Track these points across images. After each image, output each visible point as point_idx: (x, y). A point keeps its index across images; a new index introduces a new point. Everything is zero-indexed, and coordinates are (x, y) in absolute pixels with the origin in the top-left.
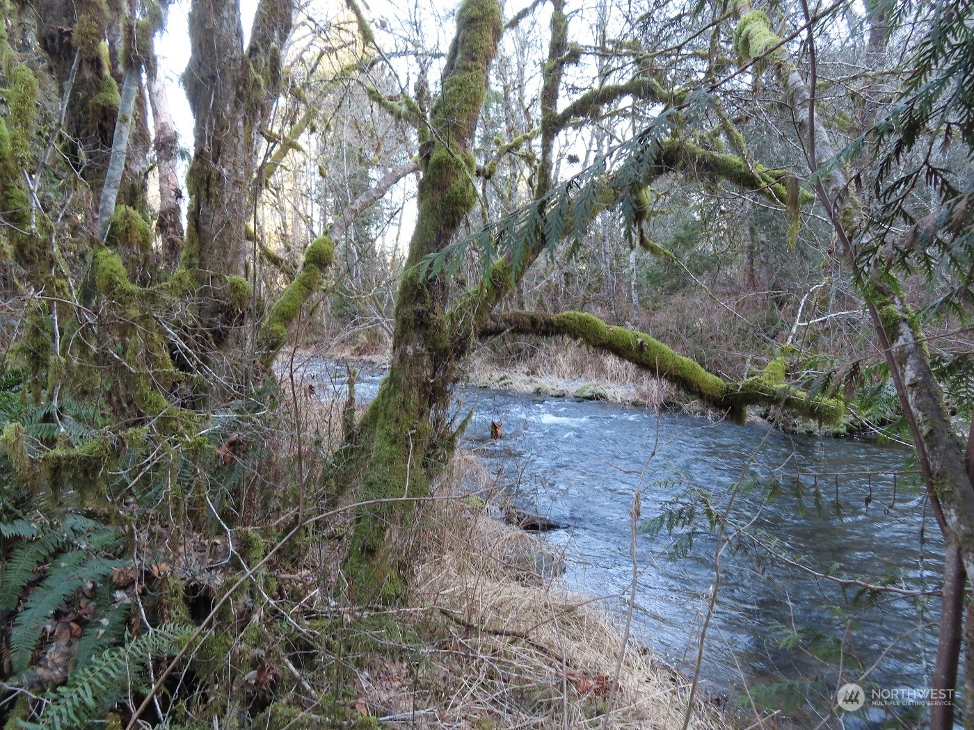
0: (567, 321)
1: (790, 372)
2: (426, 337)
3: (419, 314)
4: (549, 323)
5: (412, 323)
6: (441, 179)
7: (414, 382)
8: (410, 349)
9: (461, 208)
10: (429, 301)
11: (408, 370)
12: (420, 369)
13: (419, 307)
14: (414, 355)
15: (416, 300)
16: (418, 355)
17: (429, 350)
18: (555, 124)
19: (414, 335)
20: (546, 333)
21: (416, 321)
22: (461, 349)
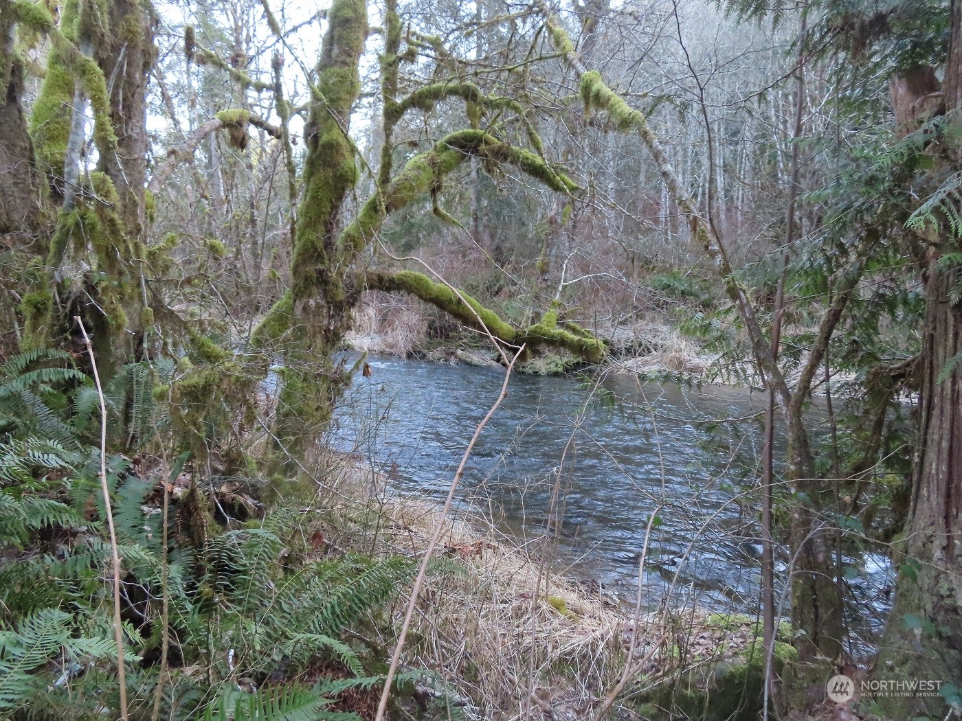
0: (405, 279)
1: (561, 322)
2: (325, 292)
3: (320, 272)
4: (392, 281)
5: (315, 280)
6: (332, 158)
7: (318, 329)
8: (312, 302)
9: (350, 184)
10: (327, 262)
11: (311, 319)
12: (321, 318)
13: (320, 266)
14: (316, 307)
15: (316, 260)
16: (318, 307)
17: (328, 303)
18: (397, 111)
19: (314, 290)
20: (388, 290)
21: (317, 278)
22: (353, 301)
